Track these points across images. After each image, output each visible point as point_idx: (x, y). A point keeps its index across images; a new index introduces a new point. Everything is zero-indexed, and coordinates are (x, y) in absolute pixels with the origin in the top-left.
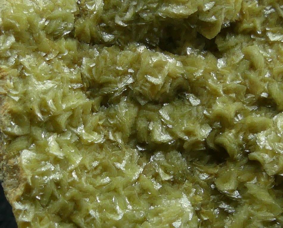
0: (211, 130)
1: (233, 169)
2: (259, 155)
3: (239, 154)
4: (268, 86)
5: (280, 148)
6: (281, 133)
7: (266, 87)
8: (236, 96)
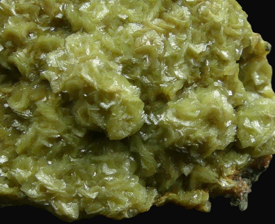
0: (3, 48)
1: (25, 88)
2: (47, 73)
3: (32, 74)
4: (63, 7)
5: (64, 66)
6: (68, 51)
7: (61, 8)
8: (30, 16)
